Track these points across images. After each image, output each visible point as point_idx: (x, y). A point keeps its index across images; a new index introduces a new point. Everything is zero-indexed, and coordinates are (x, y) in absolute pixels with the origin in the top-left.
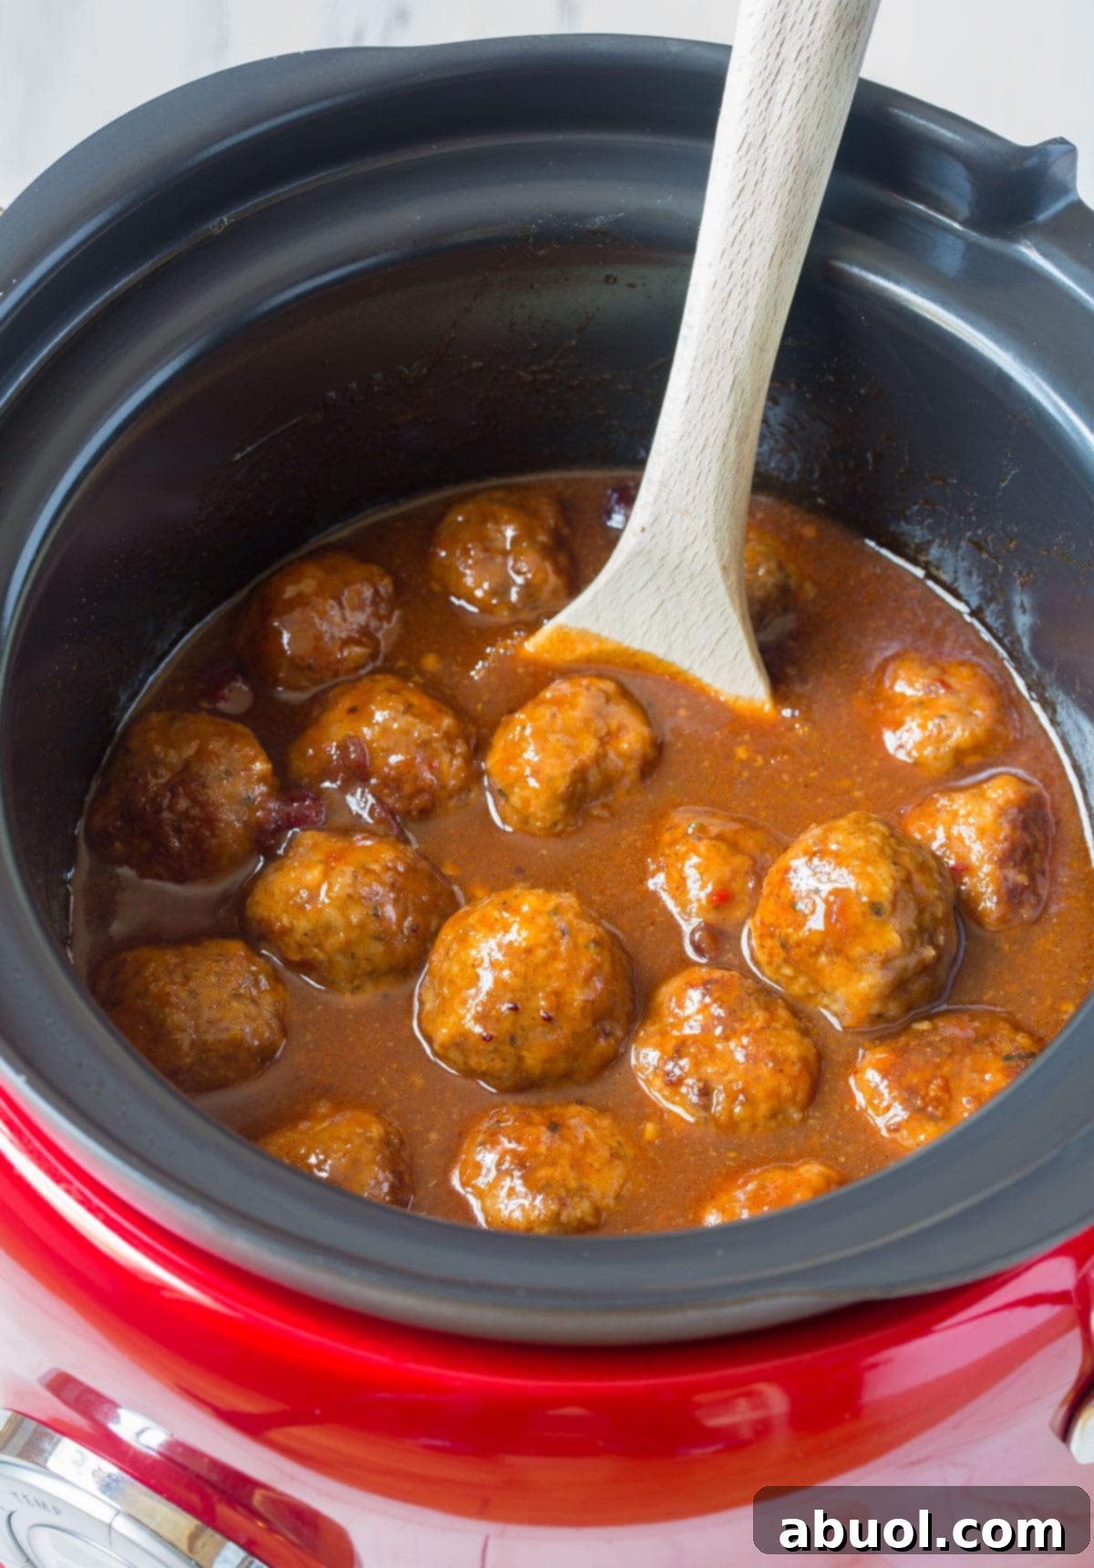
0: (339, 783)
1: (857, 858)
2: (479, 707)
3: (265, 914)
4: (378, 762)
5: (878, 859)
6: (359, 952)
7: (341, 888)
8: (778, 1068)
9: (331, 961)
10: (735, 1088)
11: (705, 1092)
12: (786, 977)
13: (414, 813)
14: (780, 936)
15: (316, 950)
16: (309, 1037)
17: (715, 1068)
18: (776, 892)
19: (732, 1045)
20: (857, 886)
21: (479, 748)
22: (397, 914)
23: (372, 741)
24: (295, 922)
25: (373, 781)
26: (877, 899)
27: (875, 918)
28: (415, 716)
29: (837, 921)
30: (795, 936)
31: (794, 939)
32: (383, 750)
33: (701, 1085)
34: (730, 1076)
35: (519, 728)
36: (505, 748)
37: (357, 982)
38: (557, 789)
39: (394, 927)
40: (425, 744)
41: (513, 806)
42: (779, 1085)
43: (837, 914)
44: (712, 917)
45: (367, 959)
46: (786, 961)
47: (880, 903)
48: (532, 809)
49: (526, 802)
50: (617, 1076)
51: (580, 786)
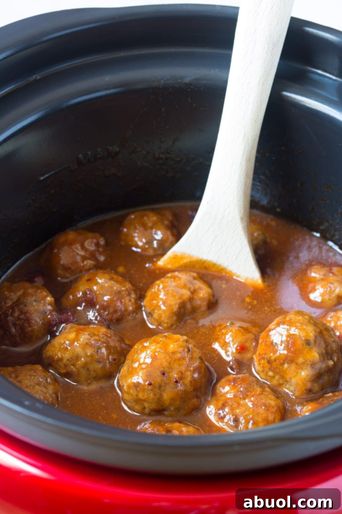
0: (83, 307)
1: (299, 323)
2: (141, 285)
3: (51, 354)
4: (99, 299)
5: (308, 324)
6: (91, 367)
7: (83, 340)
8: (267, 409)
9: (79, 373)
10: (249, 417)
11: (236, 420)
12: (270, 376)
13: (114, 321)
14: (267, 358)
15: (72, 367)
16: (68, 403)
17: (240, 410)
18: (265, 340)
19: (247, 401)
20: (299, 333)
21: (141, 297)
22: (106, 352)
23: (97, 291)
24: (63, 355)
25: (98, 307)
26: (308, 338)
27: (307, 347)
28: (115, 281)
29: (291, 347)
30: (272, 356)
31: (273, 357)
32: (101, 294)
33: (234, 417)
34: (247, 413)
35: (157, 287)
36: (151, 295)
37: (89, 381)
38: (173, 310)
39: (106, 358)
40: (119, 292)
41: (154, 318)
42: (268, 416)
43: (291, 344)
44: (238, 356)
45: (94, 371)
46: (270, 369)
47: (309, 340)
48: (163, 319)
49: (160, 316)
50: (199, 415)
51: (182, 310)
